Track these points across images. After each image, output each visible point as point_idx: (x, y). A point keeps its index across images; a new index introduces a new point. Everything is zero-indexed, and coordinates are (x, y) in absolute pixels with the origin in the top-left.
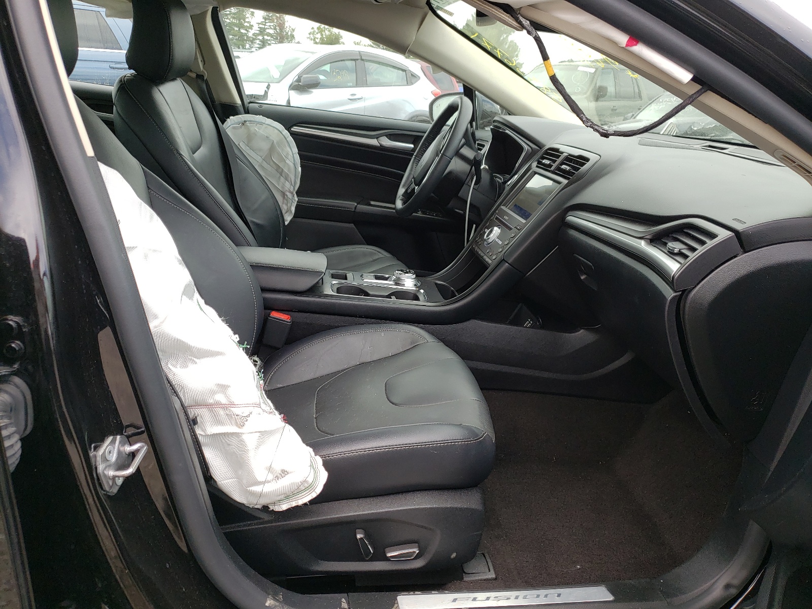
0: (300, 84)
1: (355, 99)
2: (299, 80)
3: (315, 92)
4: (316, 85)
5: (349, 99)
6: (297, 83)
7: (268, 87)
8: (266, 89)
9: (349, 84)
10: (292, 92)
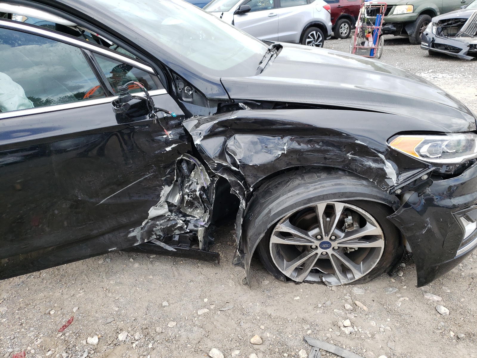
0: (239, 11)
1: (273, 16)
2: (239, 9)
3: (249, 14)
4: (248, 10)
5: (269, 16)
6: (238, 11)
7: (222, 14)
8: (221, 16)
9: (269, 8)
10: (236, 16)
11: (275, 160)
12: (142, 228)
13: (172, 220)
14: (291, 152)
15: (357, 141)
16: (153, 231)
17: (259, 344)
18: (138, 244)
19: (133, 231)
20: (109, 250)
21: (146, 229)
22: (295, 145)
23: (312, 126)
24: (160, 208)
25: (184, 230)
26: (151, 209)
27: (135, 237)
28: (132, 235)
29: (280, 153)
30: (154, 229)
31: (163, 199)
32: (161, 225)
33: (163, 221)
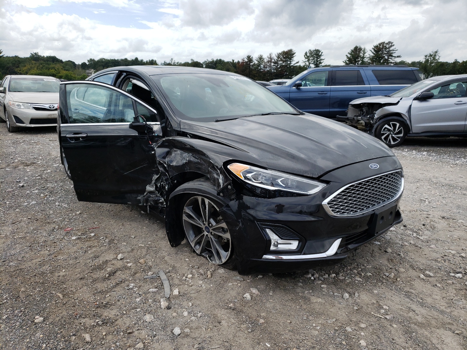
1: (461, 104)
4: (430, 97)
5: (456, 103)
6: (418, 97)
7: (401, 99)
11: (182, 165)
12: (144, 196)
13: (158, 197)
14: (190, 162)
15: (211, 161)
16: (149, 200)
17: (142, 263)
18: (141, 205)
19: (140, 196)
20: (128, 203)
21: (146, 197)
22: (192, 159)
23: (194, 148)
24: (152, 187)
25: (163, 205)
26: (148, 186)
27: (140, 200)
28: (139, 198)
29: (185, 161)
30: (149, 199)
31: (153, 182)
32: (153, 197)
33: (154, 196)
